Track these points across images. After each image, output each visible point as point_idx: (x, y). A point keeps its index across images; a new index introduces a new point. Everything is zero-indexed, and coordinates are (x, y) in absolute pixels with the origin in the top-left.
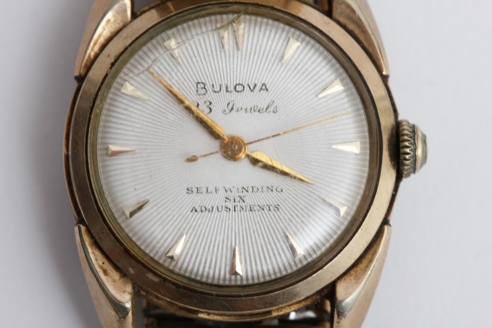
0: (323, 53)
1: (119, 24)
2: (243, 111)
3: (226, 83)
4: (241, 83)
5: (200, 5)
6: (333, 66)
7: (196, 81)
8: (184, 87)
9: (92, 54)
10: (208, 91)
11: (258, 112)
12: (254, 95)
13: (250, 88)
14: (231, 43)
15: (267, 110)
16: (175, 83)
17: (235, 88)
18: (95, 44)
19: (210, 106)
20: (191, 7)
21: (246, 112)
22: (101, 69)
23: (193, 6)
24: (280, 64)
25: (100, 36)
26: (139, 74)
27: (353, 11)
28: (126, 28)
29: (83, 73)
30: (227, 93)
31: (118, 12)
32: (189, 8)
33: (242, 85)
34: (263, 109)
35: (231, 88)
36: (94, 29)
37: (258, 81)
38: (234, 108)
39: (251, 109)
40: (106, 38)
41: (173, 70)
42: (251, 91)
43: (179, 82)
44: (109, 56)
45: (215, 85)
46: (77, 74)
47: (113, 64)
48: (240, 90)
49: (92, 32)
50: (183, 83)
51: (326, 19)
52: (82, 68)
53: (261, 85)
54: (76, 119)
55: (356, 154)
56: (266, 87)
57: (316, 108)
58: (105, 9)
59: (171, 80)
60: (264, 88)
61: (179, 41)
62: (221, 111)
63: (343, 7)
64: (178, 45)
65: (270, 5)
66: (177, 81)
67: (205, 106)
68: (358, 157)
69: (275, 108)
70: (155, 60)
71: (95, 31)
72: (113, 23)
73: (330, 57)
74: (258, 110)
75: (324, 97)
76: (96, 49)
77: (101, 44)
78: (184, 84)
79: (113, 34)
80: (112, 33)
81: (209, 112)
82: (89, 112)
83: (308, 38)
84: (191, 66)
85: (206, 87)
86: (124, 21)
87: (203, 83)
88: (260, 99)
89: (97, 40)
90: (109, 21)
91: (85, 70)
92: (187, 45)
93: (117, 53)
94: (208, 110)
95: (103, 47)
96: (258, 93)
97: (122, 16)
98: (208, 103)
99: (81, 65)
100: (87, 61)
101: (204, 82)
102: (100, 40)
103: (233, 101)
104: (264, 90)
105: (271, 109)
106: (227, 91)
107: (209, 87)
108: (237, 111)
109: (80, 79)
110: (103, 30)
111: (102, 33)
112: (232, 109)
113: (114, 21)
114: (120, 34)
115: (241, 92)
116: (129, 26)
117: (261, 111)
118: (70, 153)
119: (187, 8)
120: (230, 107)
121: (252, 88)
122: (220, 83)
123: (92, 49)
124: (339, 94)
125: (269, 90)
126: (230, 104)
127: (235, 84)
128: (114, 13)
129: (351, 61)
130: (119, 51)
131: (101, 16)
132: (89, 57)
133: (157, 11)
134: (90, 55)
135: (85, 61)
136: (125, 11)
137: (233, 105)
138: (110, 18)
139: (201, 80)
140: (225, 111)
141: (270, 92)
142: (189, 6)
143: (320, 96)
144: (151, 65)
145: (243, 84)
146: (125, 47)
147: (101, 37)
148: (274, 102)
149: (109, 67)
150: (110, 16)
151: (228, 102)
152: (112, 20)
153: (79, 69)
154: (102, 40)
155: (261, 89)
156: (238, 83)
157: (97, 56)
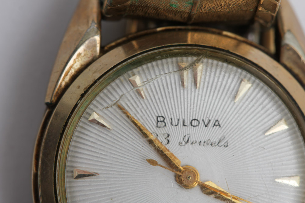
0: (270, 94)
1: (89, 58)
2: (197, 144)
3: (183, 118)
4: (196, 118)
5: (163, 46)
6: (279, 106)
7: (157, 115)
8: (147, 122)
9: (63, 84)
10: (167, 125)
11: (210, 146)
12: (208, 130)
13: (204, 122)
14: (190, 81)
15: (219, 144)
16: (140, 118)
17: (191, 123)
18: (66, 75)
19: (168, 138)
20: (156, 47)
21: (200, 145)
22: (71, 98)
23: (158, 47)
24: (233, 103)
25: (71, 67)
26: (108, 107)
27: (299, 57)
28: (96, 62)
29: (54, 101)
30: (184, 127)
31: (88, 47)
32: (153, 48)
33: (197, 120)
34: (215, 144)
35: (188, 122)
36: (66, 61)
37: (212, 117)
38: (189, 141)
39: (204, 142)
40: (76, 70)
41: (138, 106)
42: (206, 126)
43: (144, 118)
44: (79, 87)
45: (173, 120)
46: (48, 101)
47: (82, 96)
48: (195, 125)
49: (64, 64)
50: (146, 118)
51: (275, 63)
52: (53, 97)
53: (215, 121)
54: (46, 143)
55: (296, 188)
56: (219, 123)
57: (265, 147)
58: (77, 44)
59: (136, 116)
60: (217, 124)
61: (145, 81)
62: (177, 143)
63: (291, 53)
64: (143, 84)
65: (226, 49)
66: (141, 117)
67: (163, 138)
68: (298, 190)
69: (225, 143)
70: (122, 95)
71: (67, 63)
72: (83, 57)
73: (277, 98)
74: (210, 143)
75: (270, 135)
76: (67, 79)
77: (72, 75)
78: (147, 120)
79: (83, 67)
80: (81, 65)
81: (167, 143)
82: (59, 138)
83: (257, 81)
84: (154, 104)
85: (165, 121)
86: (94, 55)
87: (163, 117)
88: (214, 134)
89: (68, 72)
90: (80, 54)
91: (56, 98)
92: (151, 84)
93: (87, 86)
94: (166, 141)
95: (74, 78)
96: (212, 128)
97: (92, 51)
98: (167, 136)
99: (53, 93)
100: (58, 90)
101: (163, 115)
102: (71, 72)
103: (189, 134)
104: (217, 125)
105: (222, 143)
106: (184, 125)
107: (167, 121)
108: (192, 143)
109: (51, 106)
110: (75, 63)
111: (73, 65)
112: (188, 141)
113: (85, 55)
114: (89, 68)
115: (196, 126)
116: (98, 60)
117: (213, 145)
118: (39, 173)
119: (151, 48)
120: (186, 140)
121: (206, 123)
122: (178, 118)
123: (63, 80)
124: (284, 132)
125: (221, 126)
126: (186, 137)
127: (191, 119)
128: (85, 48)
129: (295, 103)
130: (88, 84)
131: (73, 50)
132: (60, 86)
133: (124, 49)
134: (61, 84)
135: (56, 90)
136: (95, 46)
137: (189, 138)
138: (81, 53)
139: (161, 114)
140: (181, 143)
141: (222, 128)
142: (153, 47)
143: (267, 134)
144: (119, 100)
145: (199, 120)
146: (94, 81)
147: (72, 69)
148: (225, 137)
149: (78, 98)
150: (81, 50)
151: (184, 135)
152: (82, 55)
153: (50, 96)
154: (73, 71)
155: (214, 125)
156: (194, 118)
157: (67, 86)
